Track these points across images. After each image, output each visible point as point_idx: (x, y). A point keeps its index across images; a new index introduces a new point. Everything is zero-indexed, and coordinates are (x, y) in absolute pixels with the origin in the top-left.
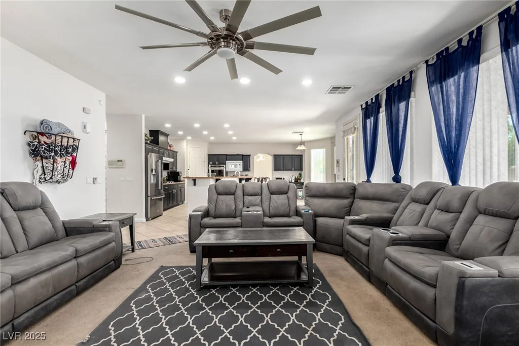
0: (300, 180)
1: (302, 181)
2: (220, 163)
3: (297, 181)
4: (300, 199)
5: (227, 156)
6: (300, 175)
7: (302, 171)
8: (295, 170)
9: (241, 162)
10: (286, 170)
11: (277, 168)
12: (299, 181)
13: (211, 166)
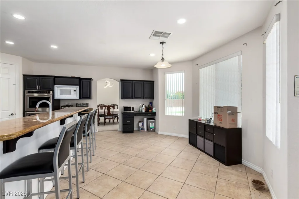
0: (152, 109)
1: (154, 110)
2: (43, 88)
3: (148, 111)
4: (152, 131)
5: (56, 79)
6: (151, 103)
7: (154, 99)
8: (146, 98)
9: (77, 88)
10: (135, 98)
11: (124, 96)
12: (150, 111)
13: (29, 92)
